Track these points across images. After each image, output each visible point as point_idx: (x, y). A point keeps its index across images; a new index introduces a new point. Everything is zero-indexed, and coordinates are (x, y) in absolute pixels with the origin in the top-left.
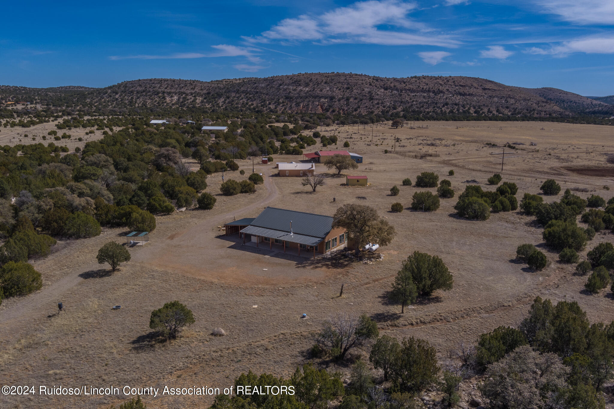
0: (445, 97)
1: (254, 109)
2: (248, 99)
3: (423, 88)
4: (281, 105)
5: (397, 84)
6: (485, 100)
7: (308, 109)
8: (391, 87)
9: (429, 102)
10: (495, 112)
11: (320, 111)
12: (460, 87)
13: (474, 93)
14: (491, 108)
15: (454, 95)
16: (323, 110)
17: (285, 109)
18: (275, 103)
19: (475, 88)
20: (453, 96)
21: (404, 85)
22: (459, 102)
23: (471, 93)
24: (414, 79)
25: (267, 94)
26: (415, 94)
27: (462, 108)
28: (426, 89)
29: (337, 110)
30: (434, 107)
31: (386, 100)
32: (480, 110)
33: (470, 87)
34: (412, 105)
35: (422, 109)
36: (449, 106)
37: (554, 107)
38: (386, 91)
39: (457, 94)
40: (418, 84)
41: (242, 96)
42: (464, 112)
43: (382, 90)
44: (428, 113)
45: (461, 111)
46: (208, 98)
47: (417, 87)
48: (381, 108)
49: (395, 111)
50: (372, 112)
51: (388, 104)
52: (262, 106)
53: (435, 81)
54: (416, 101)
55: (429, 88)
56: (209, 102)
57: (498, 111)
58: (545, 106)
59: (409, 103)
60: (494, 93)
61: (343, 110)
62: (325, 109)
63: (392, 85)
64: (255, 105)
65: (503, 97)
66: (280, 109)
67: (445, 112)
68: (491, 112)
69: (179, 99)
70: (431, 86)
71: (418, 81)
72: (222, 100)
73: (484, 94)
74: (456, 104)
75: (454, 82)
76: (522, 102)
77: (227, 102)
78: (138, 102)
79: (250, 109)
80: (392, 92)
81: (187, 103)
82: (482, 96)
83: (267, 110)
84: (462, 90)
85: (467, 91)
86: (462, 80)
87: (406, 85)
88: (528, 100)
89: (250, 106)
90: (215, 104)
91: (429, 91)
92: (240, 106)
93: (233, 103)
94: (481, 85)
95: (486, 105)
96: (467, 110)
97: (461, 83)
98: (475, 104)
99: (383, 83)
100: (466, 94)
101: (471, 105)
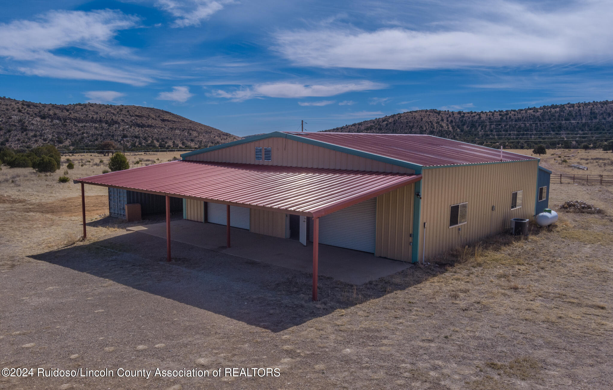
0: (121, 128)
3: (93, 118)
5: (57, 111)
6: (167, 132)
8: (51, 115)
9: (104, 135)
12: (136, 118)
13: (153, 125)
14: (176, 142)
15: (131, 127)
19: (153, 119)
20: (131, 128)
21: (68, 113)
22: (139, 134)
23: (150, 124)
24: (78, 107)
26: (84, 124)
27: (144, 141)
28: (97, 118)
31: (46, 132)
32: (164, 143)
33: (147, 118)
34: (83, 138)
36: (128, 139)
38: (43, 121)
39: (134, 125)
40: (85, 113)
42: (147, 145)
43: (38, 119)
45: (143, 144)
47: (85, 116)
48: (41, 142)
51: (50, 136)
53: (106, 110)
54: (87, 133)
55: (101, 118)
58: (227, 138)
59: (77, 135)
60: (175, 125)
63: (51, 112)
65: (185, 129)
67: (124, 145)
70: (102, 115)
71: (85, 109)
73: (164, 126)
74: (136, 137)
75: (128, 111)
76: (204, 134)
80: (52, 121)
82: (162, 127)
84: (139, 121)
85: (145, 122)
86: (137, 110)
87: (71, 113)
91: (100, 121)
94: (159, 116)
95: (169, 138)
96: (150, 144)
97: (137, 113)
98: (157, 137)
99: (38, 110)
100: (145, 126)
101: (153, 138)
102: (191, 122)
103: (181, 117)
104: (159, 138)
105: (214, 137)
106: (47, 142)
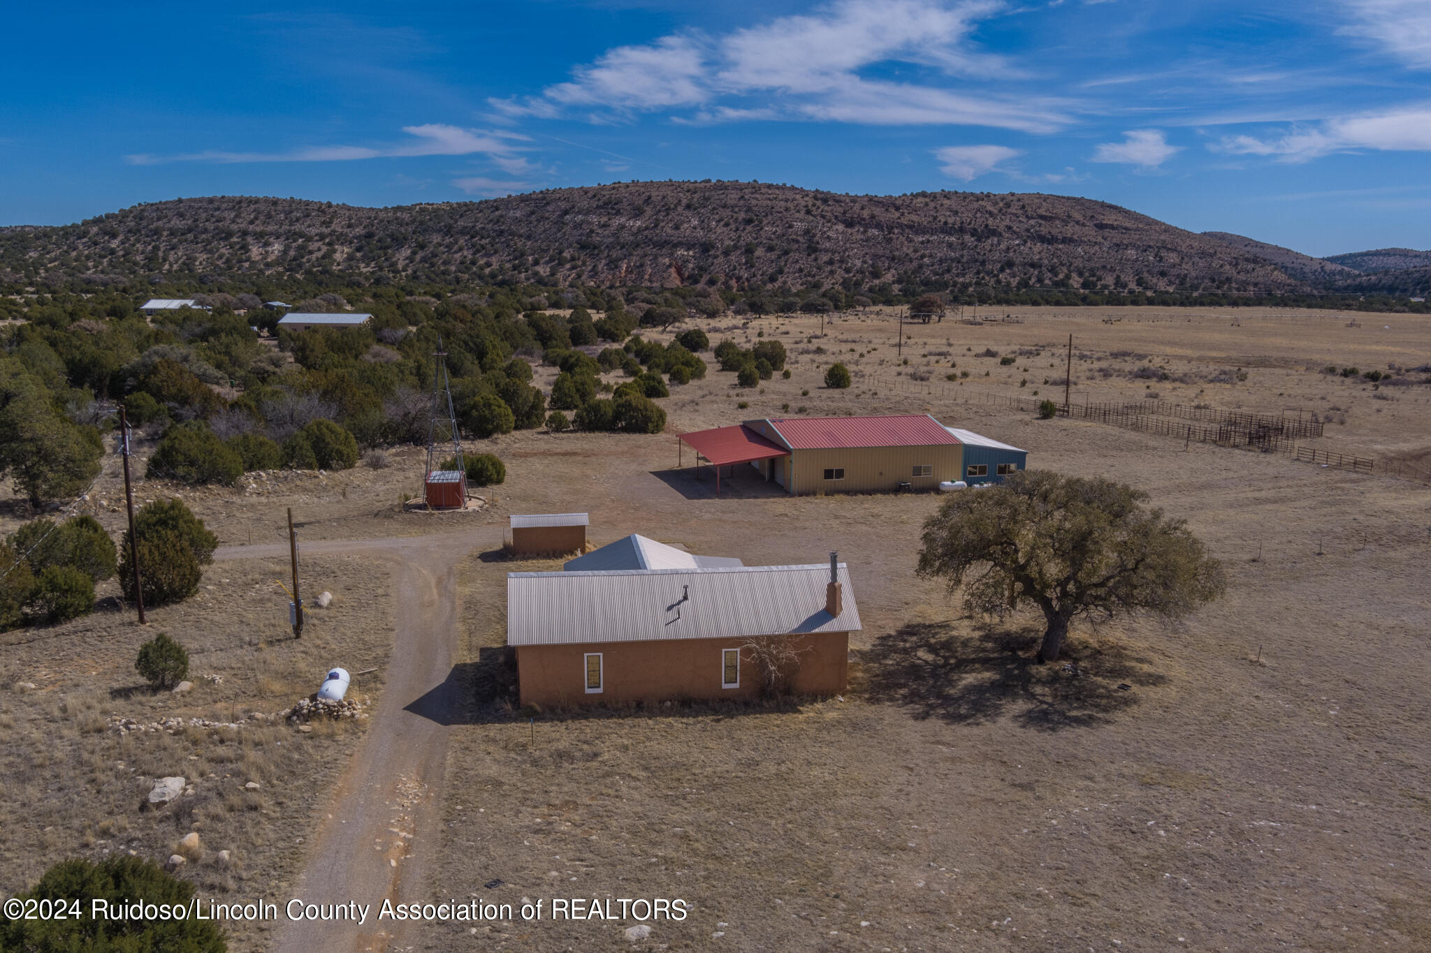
0: (1003, 246)
1: (493, 276)
2: (478, 251)
3: (946, 223)
4: (568, 266)
5: (877, 211)
6: (1105, 255)
7: (640, 276)
8: (864, 219)
9: (964, 260)
10: (1133, 286)
11: (674, 281)
12: (1040, 221)
13: (1075, 237)
14: (1122, 276)
15: (1025, 242)
16: (682, 281)
17: (579, 276)
18: (551, 260)
19: (1078, 223)
20: (1024, 245)
21: (897, 214)
22: (1040, 259)
23: (1069, 236)
24: (920, 199)
25: (529, 238)
26: (927, 237)
27: (1049, 275)
28: (954, 224)
29: (722, 278)
30: (978, 273)
31: (851, 253)
32: (1095, 279)
33: (1063, 221)
34: (921, 267)
35: (947, 277)
36: (1015, 269)
37: (1276, 273)
38: (849, 230)
39: (1032, 238)
40: (932, 213)
41: (462, 242)
42: (1056, 284)
43: (841, 227)
44: (965, 286)
45: (1047, 282)
46: (366, 248)
47: (931, 219)
48: (840, 274)
49: (877, 282)
50: (817, 286)
51: (858, 263)
52: (515, 268)
53: (976, 205)
54: (931, 256)
55: (962, 223)
56: (367, 259)
57: (1140, 282)
58: (1253, 269)
59: (911, 261)
60: (1126, 236)
61: (739, 279)
62: (689, 277)
63: (866, 214)
64: (495, 266)
65: (1150, 247)
66: (565, 276)
67: (1008, 284)
68: (1125, 286)
69: (285, 252)
70: (966, 216)
71: (932, 205)
72: (406, 252)
73: (1100, 239)
74: (1033, 265)
75: (1023, 207)
76: (1196, 259)
77: (418, 257)
78: (172, 258)
79: (481, 277)
80: (865, 232)
81: (309, 261)
82: (1096, 243)
83: (527, 279)
84: (1045, 229)
85: (1057, 230)
86: (1044, 204)
87: (903, 214)
88: (1212, 255)
89: (481, 268)
90: (387, 264)
91: (962, 230)
92: (453, 268)
93: (435, 260)
94: (1092, 217)
95: (1109, 267)
96: (1062, 280)
97: (1042, 212)
98: (1081, 265)
99: (841, 210)
100: (1057, 239)
101: (1072, 268)
102: (1168, 229)
103: (1145, 217)
104: (1084, 268)
105: (1221, 266)
106: (851, 275)
